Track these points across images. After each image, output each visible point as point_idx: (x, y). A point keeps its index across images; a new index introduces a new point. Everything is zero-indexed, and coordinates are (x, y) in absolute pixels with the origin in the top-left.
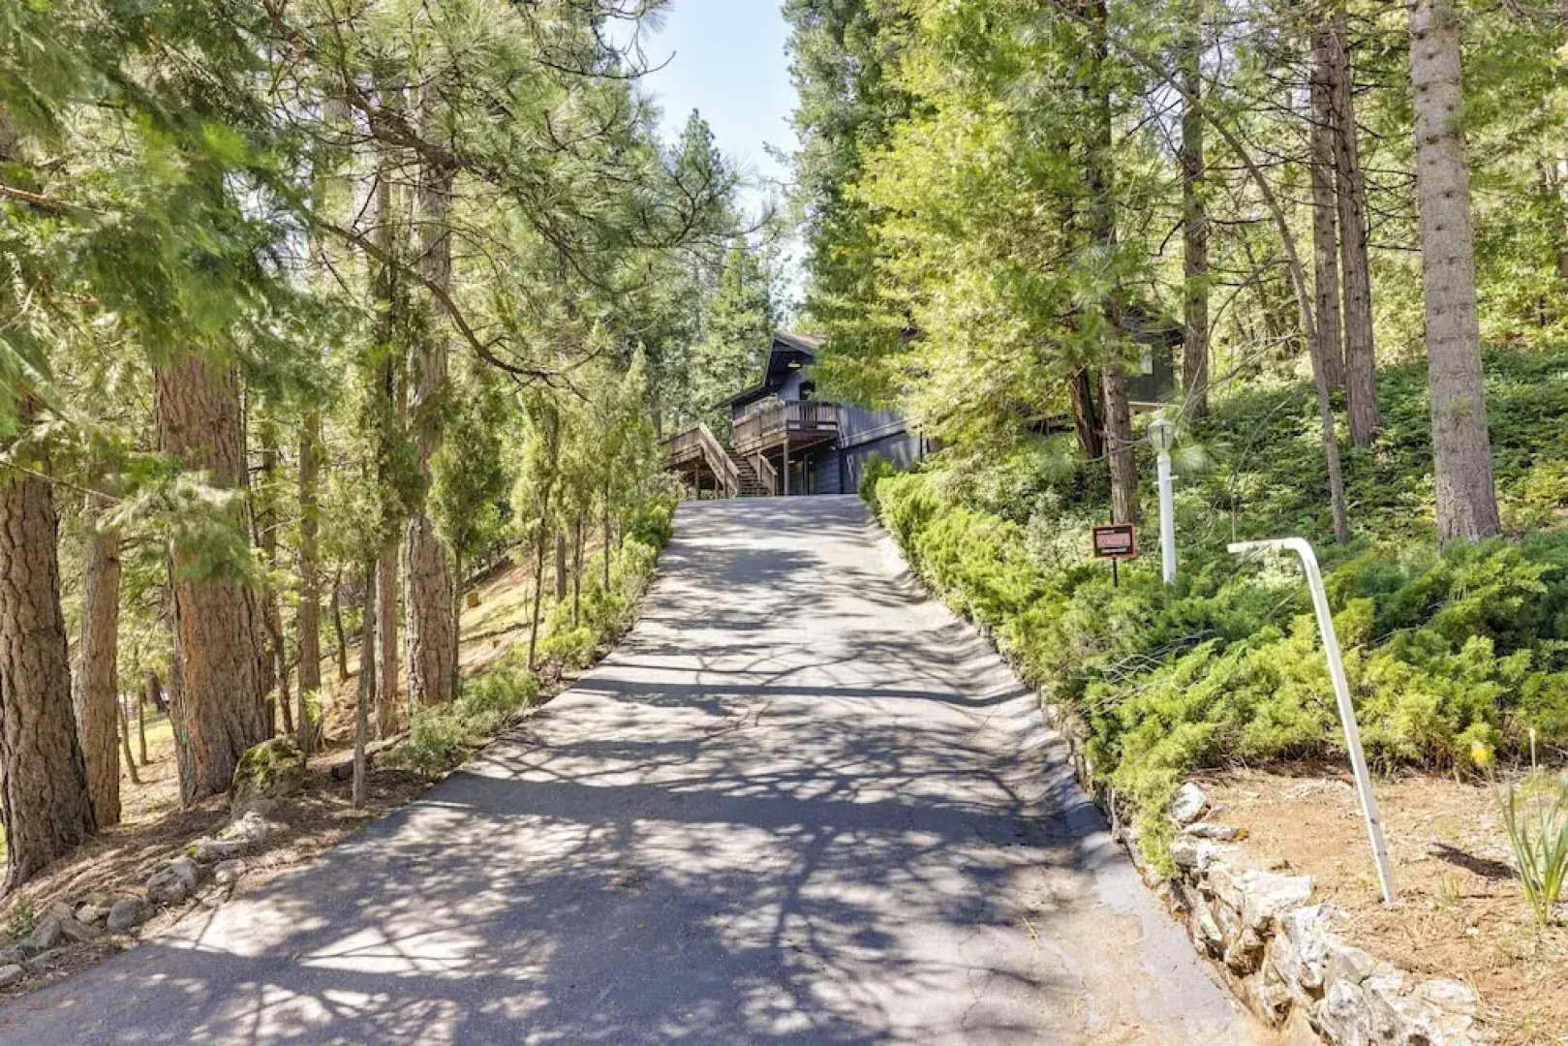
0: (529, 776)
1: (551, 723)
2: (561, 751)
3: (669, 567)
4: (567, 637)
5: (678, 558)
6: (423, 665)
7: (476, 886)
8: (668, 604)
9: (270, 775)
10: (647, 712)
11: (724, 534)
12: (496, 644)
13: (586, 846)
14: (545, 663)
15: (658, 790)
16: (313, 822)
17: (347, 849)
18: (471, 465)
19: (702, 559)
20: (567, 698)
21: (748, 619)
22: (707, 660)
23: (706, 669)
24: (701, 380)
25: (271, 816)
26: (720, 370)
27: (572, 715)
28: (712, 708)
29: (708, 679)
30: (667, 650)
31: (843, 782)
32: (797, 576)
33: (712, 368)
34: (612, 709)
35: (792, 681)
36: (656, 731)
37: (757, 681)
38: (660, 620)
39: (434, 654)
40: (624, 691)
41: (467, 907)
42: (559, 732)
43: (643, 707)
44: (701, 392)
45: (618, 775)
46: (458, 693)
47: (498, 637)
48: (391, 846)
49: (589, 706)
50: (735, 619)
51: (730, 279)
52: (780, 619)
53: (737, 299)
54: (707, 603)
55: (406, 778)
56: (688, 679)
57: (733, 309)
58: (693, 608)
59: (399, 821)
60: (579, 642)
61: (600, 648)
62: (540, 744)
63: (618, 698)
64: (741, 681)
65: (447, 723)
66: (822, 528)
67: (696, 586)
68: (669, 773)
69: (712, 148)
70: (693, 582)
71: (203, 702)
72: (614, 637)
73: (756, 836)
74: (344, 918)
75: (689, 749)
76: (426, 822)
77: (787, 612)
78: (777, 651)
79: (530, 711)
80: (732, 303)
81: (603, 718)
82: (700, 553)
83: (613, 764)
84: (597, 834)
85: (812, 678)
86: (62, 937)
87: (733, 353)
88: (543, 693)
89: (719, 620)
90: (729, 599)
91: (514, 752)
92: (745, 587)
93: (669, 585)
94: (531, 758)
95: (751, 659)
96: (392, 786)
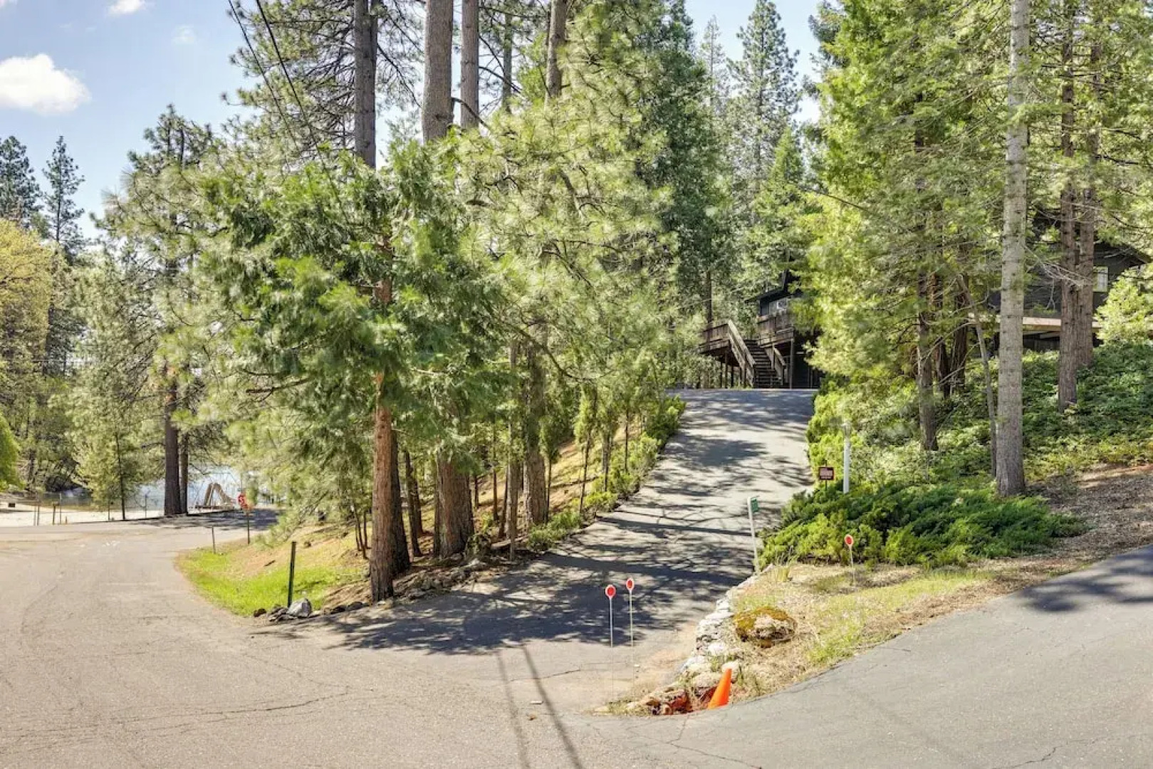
0: (574, 555)
1: (586, 536)
2: (590, 547)
3: (670, 451)
4: (599, 496)
5: (677, 445)
6: (532, 505)
7: (552, 584)
8: (661, 478)
9: (480, 547)
10: (630, 534)
11: (712, 426)
12: (566, 492)
13: (591, 577)
14: (588, 508)
15: (623, 563)
16: (496, 564)
17: (511, 572)
18: (557, 424)
19: (693, 446)
20: (597, 525)
21: (702, 490)
22: (667, 512)
23: (664, 517)
24: (746, 264)
25: (482, 560)
26: (763, 256)
27: (594, 533)
28: (660, 535)
29: (663, 521)
30: (652, 505)
31: (692, 565)
32: (745, 463)
33: (757, 254)
34: (614, 531)
35: (702, 525)
36: (630, 543)
37: (686, 524)
38: (652, 487)
39: (536, 501)
40: (623, 524)
41: (551, 588)
42: (589, 540)
43: (628, 532)
44: (746, 275)
45: (609, 557)
46: (548, 520)
47: (567, 488)
48: (526, 572)
49: (604, 530)
50: (694, 489)
51: (776, 174)
52: (718, 490)
53: (781, 192)
54: (683, 478)
55: (527, 552)
56: (653, 521)
57: (778, 202)
58: (674, 481)
59: (526, 567)
60: (605, 499)
61: (618, 502)
62: (580, 544)
63: (619, 528)
64: (678, 524)
65: (546, 531)
66: (780, 424)
67: (681, 466)
68: (628, 558)
69: (778, 28)
70: (681, 462)
71: (451, 518)
72: (626, 497)
73: (650, 578)
74: (514, 589)
75: (640, 550)
76: (537, 567)
77: (724, 486)
78: (707, 509)
79: (578, 531)
80: (777, 196)
81: (609, 534)
82: (692, 441)
83: (608, 553)
84: (596, 574)
85: (714, 525)
86: (431, 587)
87: (775, 241)
88: (586, 523)
89: (685, 490)
90: (697, 476)
91: (569, 546)
92: (710, 469)
93: (667, 465)
94: (575, 549)
95: (689, 512)
96: (524, 555)
